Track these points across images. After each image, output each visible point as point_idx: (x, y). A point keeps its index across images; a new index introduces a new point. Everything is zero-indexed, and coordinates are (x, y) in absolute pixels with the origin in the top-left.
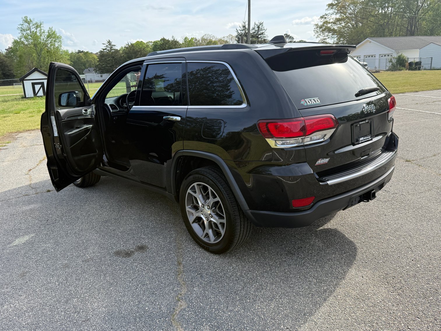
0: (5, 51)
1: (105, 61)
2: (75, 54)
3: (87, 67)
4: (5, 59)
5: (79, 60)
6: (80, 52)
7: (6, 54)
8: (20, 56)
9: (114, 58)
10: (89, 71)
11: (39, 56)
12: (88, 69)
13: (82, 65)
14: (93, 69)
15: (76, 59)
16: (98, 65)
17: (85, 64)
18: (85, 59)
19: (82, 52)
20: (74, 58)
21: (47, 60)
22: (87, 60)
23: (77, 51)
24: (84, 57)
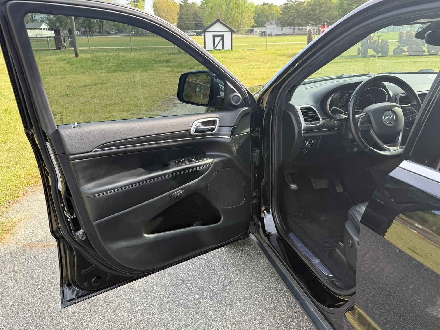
0: (201, 3)
1: (287, 14)
2: (260, 6)
3: (270, 19)
4: (199, 10)
5: (263, 13)
6: (265, 4)
7: (201, 6)
8: (212, 8)
9: (297, 11)
10: (270, 24)
11: (227, 8)
12: (270, 22)
13: (265, 18)
14: (275, 22)
15: (260, 11)
16: (280, 18)
17: (268, 16)
18: (269, 11)
19: (267, 4)
20: (259, 10)
21: (234, 12)
22: (270, 13)
23: (262, 4)
24: (268, 9)
